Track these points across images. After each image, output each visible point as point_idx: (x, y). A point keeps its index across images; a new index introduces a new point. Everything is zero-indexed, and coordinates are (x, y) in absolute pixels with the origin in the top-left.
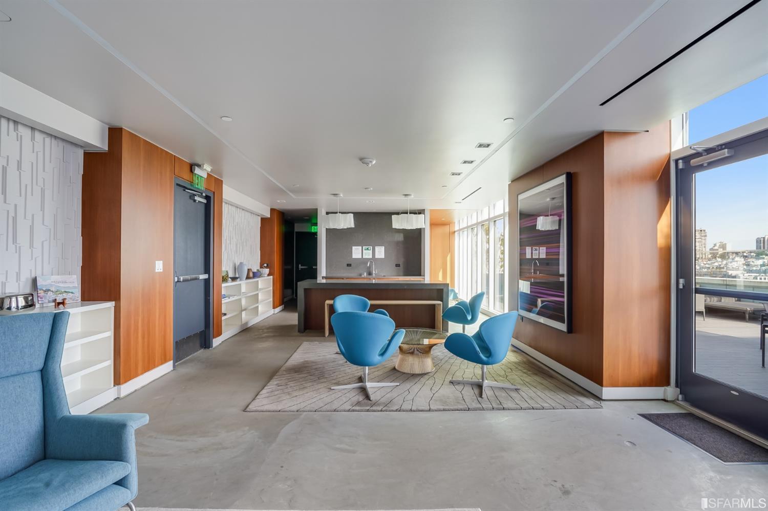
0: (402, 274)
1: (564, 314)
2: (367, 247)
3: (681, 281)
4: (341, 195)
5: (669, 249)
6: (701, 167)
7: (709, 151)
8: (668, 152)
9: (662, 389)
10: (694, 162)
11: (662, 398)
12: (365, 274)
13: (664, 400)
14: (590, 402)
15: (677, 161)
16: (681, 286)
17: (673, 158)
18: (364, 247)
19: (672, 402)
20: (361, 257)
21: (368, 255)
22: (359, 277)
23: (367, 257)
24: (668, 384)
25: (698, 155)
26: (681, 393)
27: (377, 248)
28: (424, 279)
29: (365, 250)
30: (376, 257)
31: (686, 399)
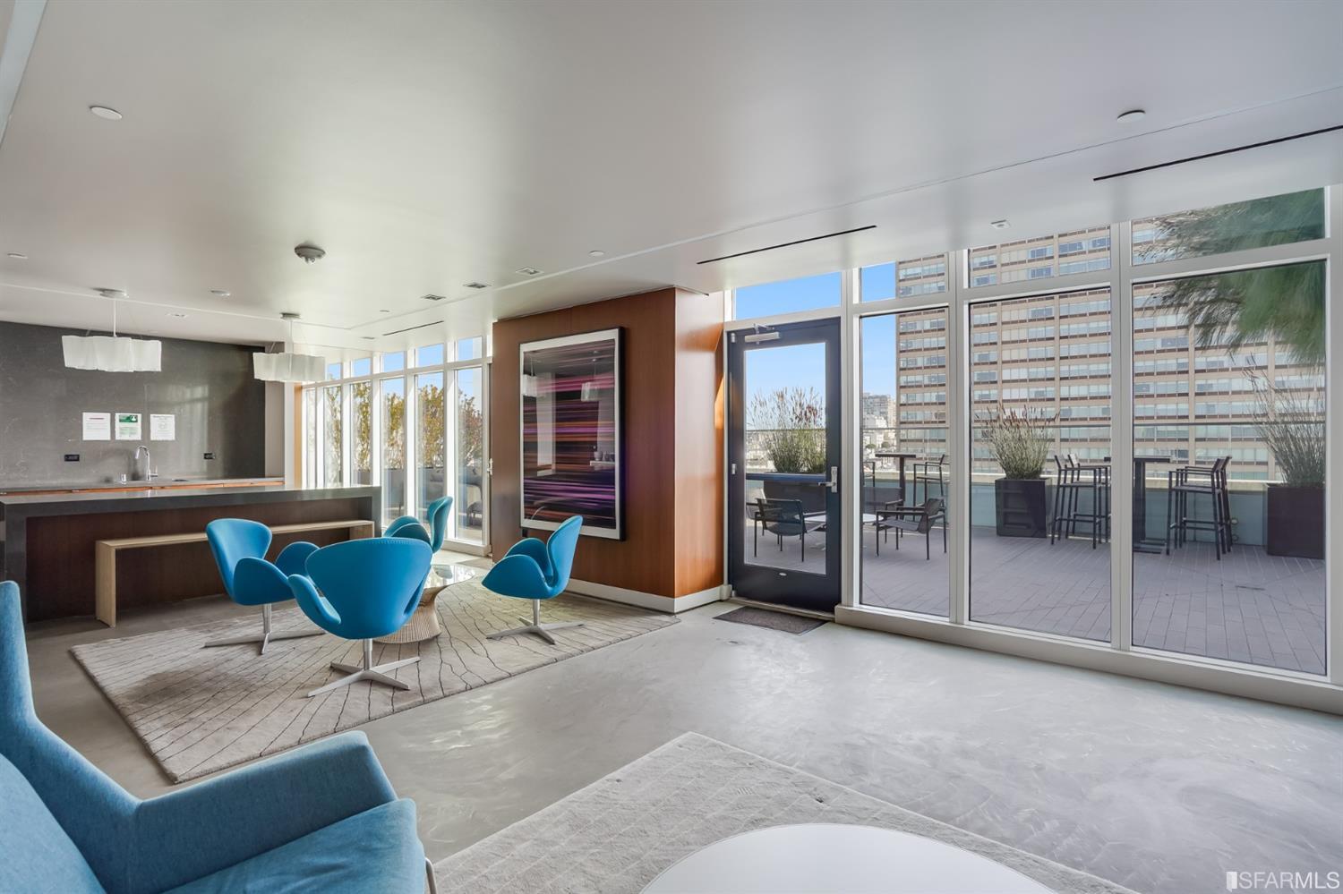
0: (220, 473)
1: (615, 517)
2: (128, 415)
3: (734, 466)
4: (125, 295)
5: (723, 429)
6: (753, 345)
7: (762, 330)
8: (721, 321)
9: (718, 589)
10: (748, 338)
11: (718, 599)
12: (124, 480)
13: (721, 601)
14: (665, 618)
15: (729, 333)
16: (734, 472)
17: (727, 329)
18: (117, 415)
19: (727, 601)
20: (109, 438)
21: (129, 432)
22: (106, 486)
23: (126, 437)
24: (722, 583)
25: (751, 331)
26: (733, 589)
27: (155, 419)
28: (283, 482)
29: (121, 421)
30: (152, 438)
31: (738, 595)
